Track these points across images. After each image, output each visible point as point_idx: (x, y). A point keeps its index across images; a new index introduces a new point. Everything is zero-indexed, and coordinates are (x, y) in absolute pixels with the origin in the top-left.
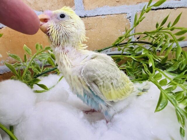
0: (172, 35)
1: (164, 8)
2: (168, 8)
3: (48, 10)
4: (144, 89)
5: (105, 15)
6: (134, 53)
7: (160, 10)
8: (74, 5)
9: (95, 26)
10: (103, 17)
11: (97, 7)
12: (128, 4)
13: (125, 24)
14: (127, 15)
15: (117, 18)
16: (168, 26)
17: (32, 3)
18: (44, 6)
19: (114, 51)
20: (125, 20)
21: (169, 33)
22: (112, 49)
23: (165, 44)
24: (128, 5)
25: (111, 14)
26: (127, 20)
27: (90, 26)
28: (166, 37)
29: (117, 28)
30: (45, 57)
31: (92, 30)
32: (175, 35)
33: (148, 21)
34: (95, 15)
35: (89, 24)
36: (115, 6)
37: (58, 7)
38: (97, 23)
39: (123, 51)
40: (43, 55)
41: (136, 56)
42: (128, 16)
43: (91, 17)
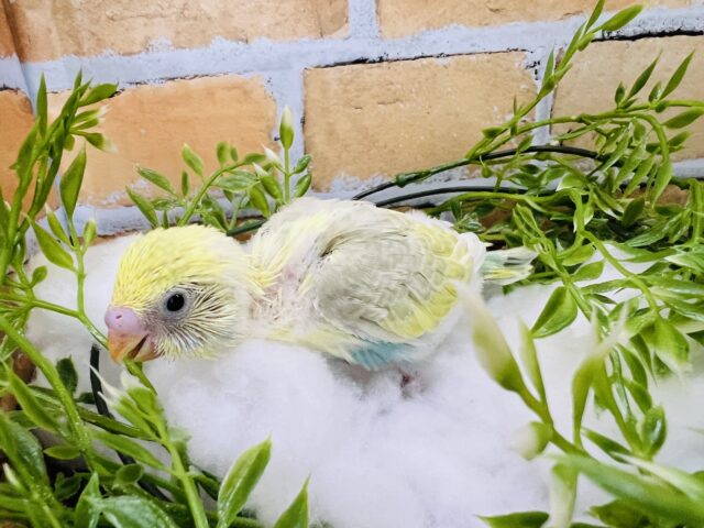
0: (655, 128)
1: (667, 31)
2: (679, 32)
3: (264, 38)
4: (510, 259)
5: (448, 56)
6: (538, 187)
7: (651, 40)
8: (347, 22)
9: (411, 92)
10: (442, 61)
11: (424, 29)
12: (533, 18)
13: (518, 87)
14: (526, 57)
15: (489, 65)
16: (651, 99)
17: (215, 14)
18: (252, 25)
19: (474, 177)
20: (519, 75)
21: (648, 119)
22: (467, 172)
23: (631, 156)
24: (533, 21)
25: (470, 54)
26: (524, 75)
27: (395, 93)
28: (639, 132)
29: (487, 101)
30: (244, 184)
31: (401, 106)
32: (665, 128)
33: (601, 79)
34: (413, 56)
35: (392, 84)
36: (486, 24)
37: (294, 30)
38: (419, 82)
39: (500, 179)
40: (238, 177)
41: (541, 195)
42: (531, 59)
43: (402, 63)
